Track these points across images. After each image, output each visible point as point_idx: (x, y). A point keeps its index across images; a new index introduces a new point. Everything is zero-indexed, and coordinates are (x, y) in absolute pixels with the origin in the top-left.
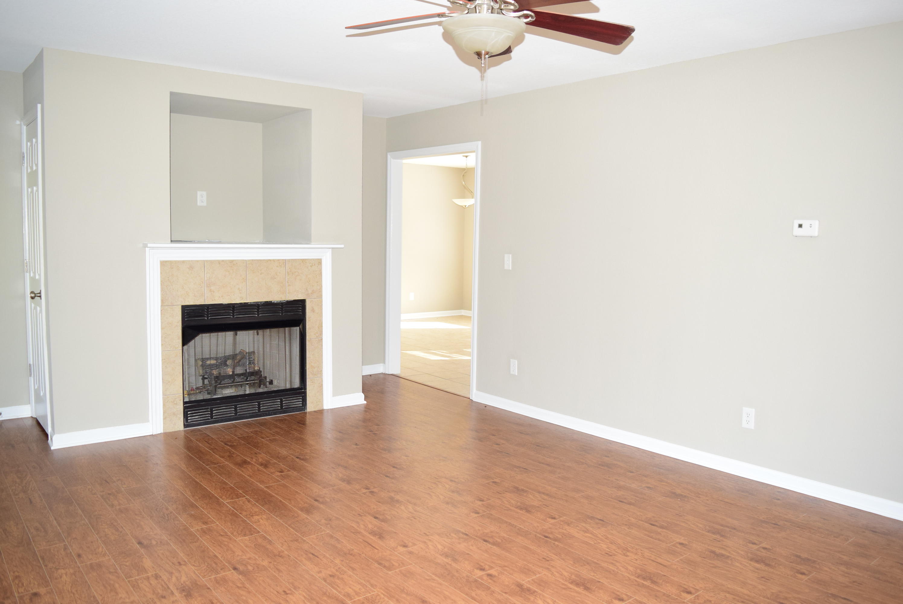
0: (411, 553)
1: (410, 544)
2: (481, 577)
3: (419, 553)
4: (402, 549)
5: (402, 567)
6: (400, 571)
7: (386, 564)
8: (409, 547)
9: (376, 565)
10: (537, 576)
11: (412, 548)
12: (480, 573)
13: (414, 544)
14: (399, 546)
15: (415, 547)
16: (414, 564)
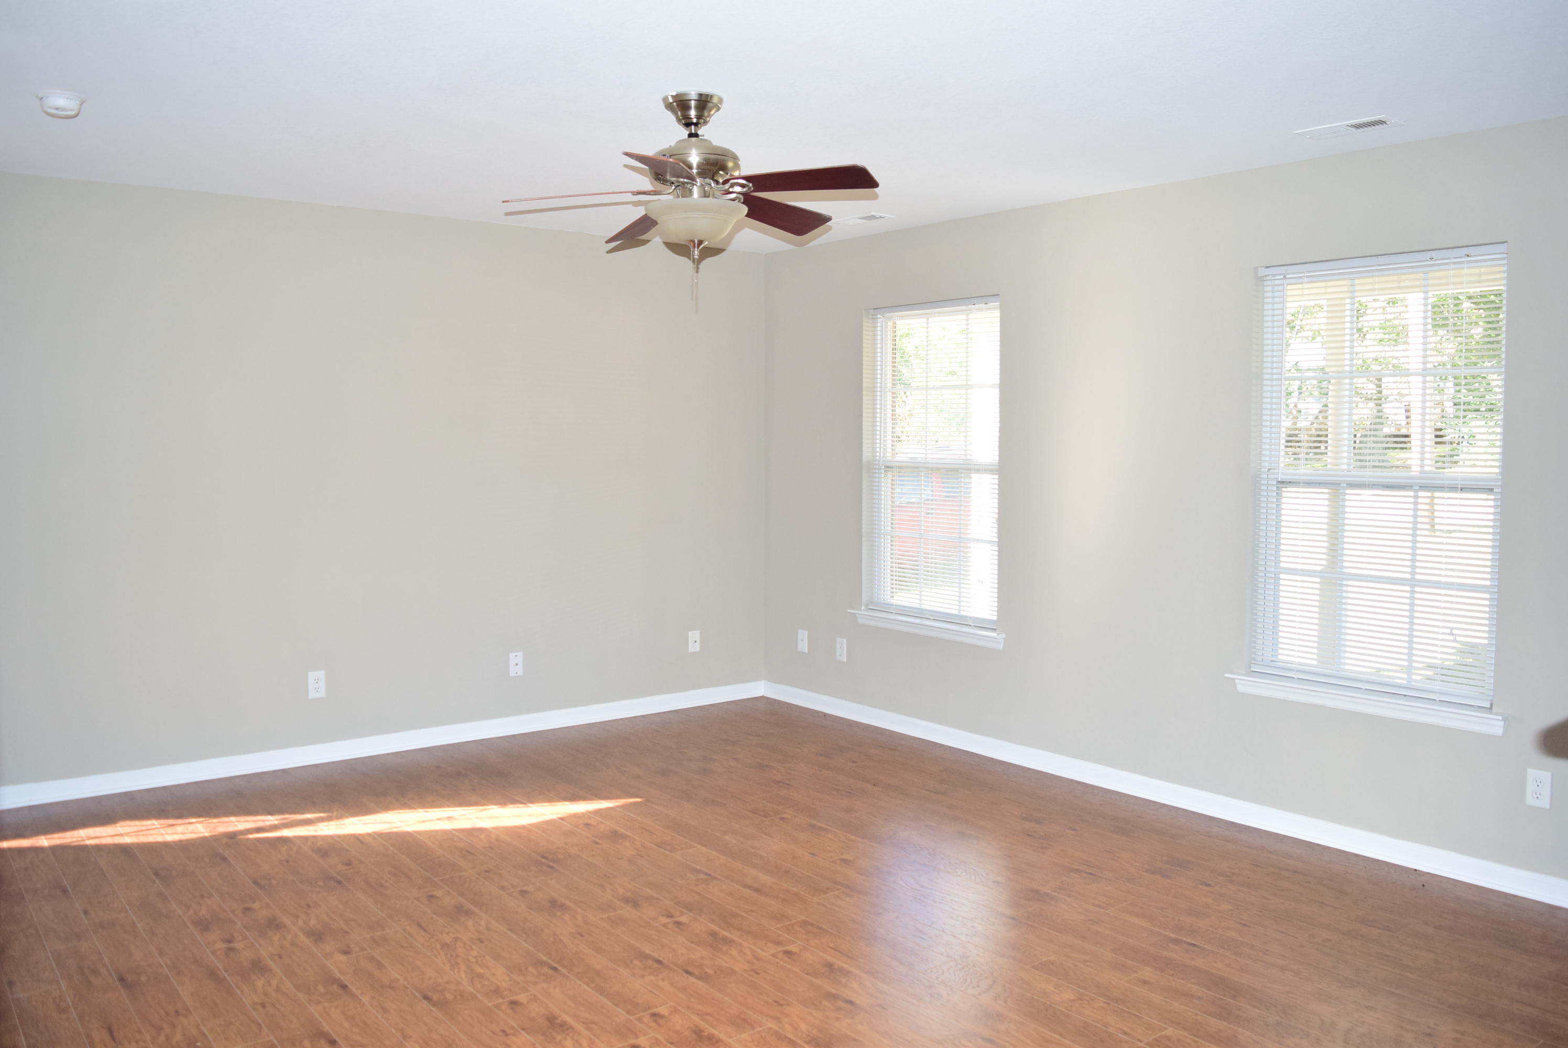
0: (778, 943)
1: (780, 955)
2: (682, 914)
3: (766, 943)
4: (792, 948)
5: (789, 925)
6: (790, 920)
7: (811, 928)
8: (781, 951)
9: (824, 927)
10: (607, 915)
11: (776, 951)
12: (684, 919)
13: (773, 955)
14: (798, 952)
15: (772, 952)
16: (772, 928)
